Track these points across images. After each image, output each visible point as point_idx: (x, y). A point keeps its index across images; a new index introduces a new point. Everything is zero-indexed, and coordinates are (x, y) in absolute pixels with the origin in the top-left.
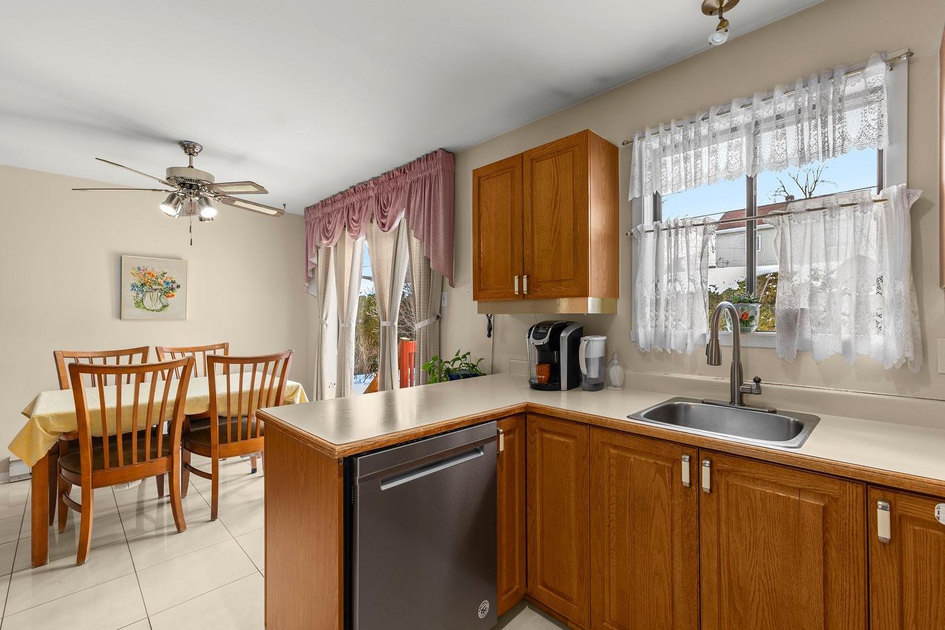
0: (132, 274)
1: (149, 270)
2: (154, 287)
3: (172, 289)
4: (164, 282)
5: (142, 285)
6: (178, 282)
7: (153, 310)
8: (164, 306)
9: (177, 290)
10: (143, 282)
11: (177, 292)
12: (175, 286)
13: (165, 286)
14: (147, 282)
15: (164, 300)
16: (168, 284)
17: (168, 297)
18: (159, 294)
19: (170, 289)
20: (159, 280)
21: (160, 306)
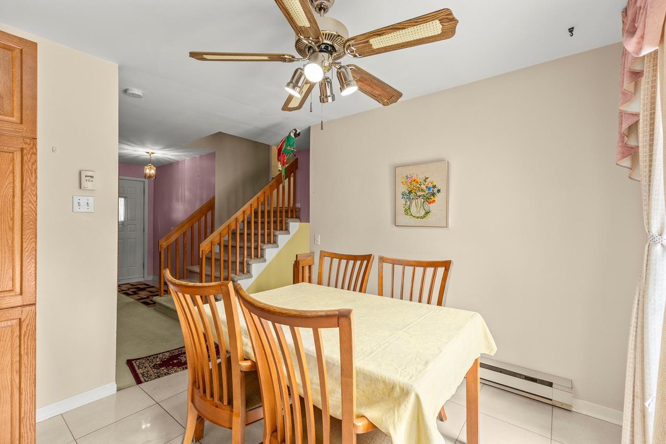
0: (403, 183)
1: (414, 177)
2: (419, 194)
3: (433, 194)
4: (427, 187)
5: (409, 193)
6: (439, 187)
7: (418, 218)
8: (427, 213)
9: (438, 195)
10: (410, 189)
11: (438, 198)
12: (435, 190)
13: (427, 192)
14: (413, 189)
15: (427, 206)
16: (429, 189)
17: (430, 203)
18: (422, 200)
19: (431, 195)
20: (422, 186)
21: (423, 213)
